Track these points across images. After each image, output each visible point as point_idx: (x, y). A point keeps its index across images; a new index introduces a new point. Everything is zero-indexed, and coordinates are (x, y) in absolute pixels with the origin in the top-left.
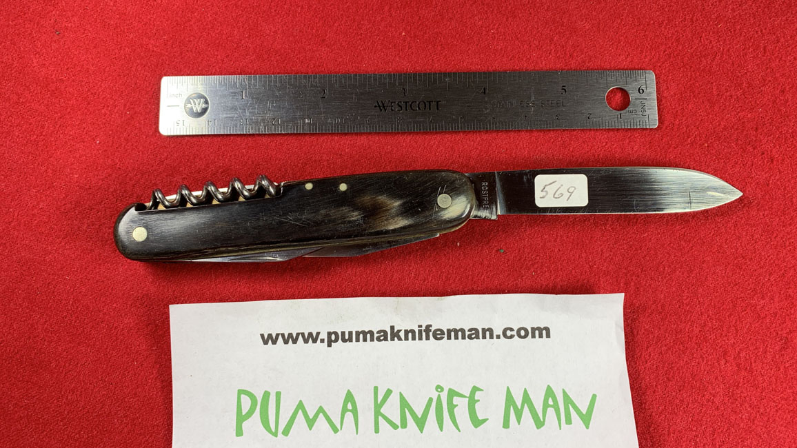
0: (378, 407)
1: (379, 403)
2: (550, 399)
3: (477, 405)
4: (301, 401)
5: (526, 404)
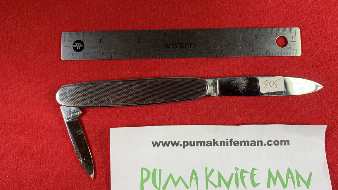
0: (207, 177)
1: (208, 175)
2: (290, 174)
3: (255, 177)
4: (171, 174)
5: (278, 177)
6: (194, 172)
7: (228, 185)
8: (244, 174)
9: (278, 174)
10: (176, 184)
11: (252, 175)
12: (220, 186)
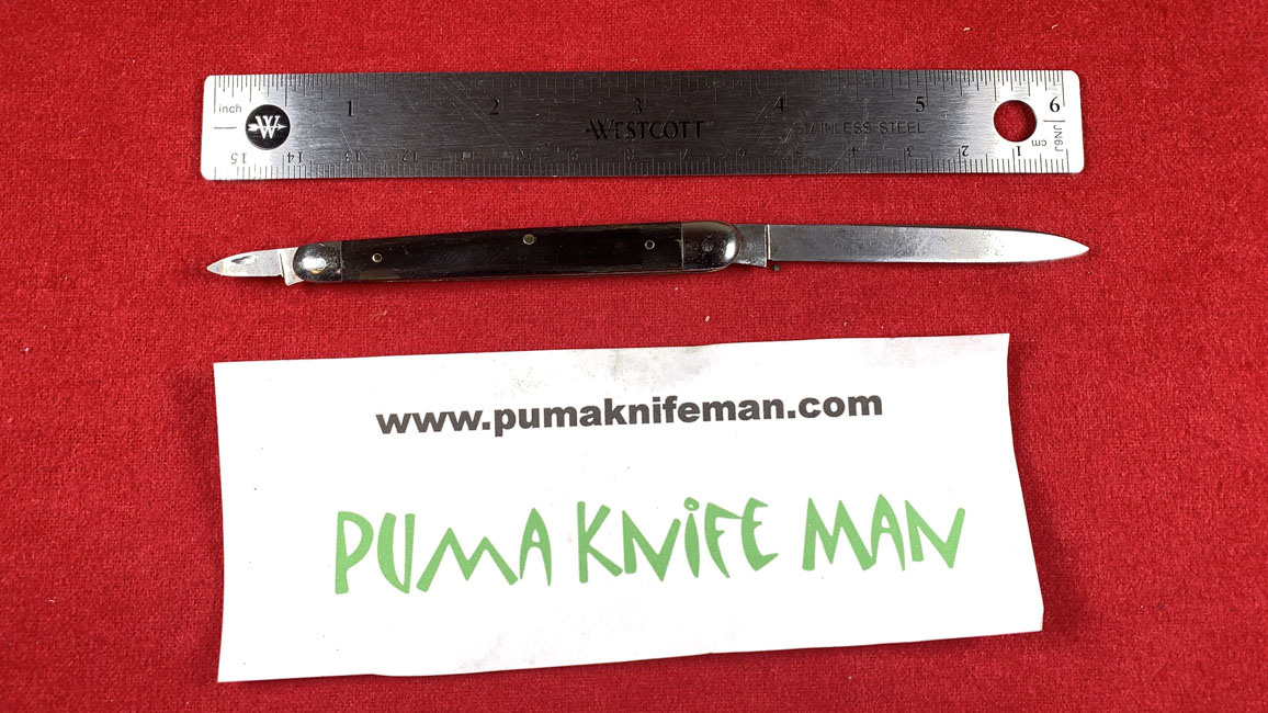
0: (585, 538)
1: (587, 529)
2: (885, 518)
3: (757, 532)
4: (450, 530)
5: (842, 529)
6: (535, 521)
7: (660, 563)
8: (720, 523)
9: (843, 518)
10: (468, 567)
11: (749, 525)
12: (631, 566)
